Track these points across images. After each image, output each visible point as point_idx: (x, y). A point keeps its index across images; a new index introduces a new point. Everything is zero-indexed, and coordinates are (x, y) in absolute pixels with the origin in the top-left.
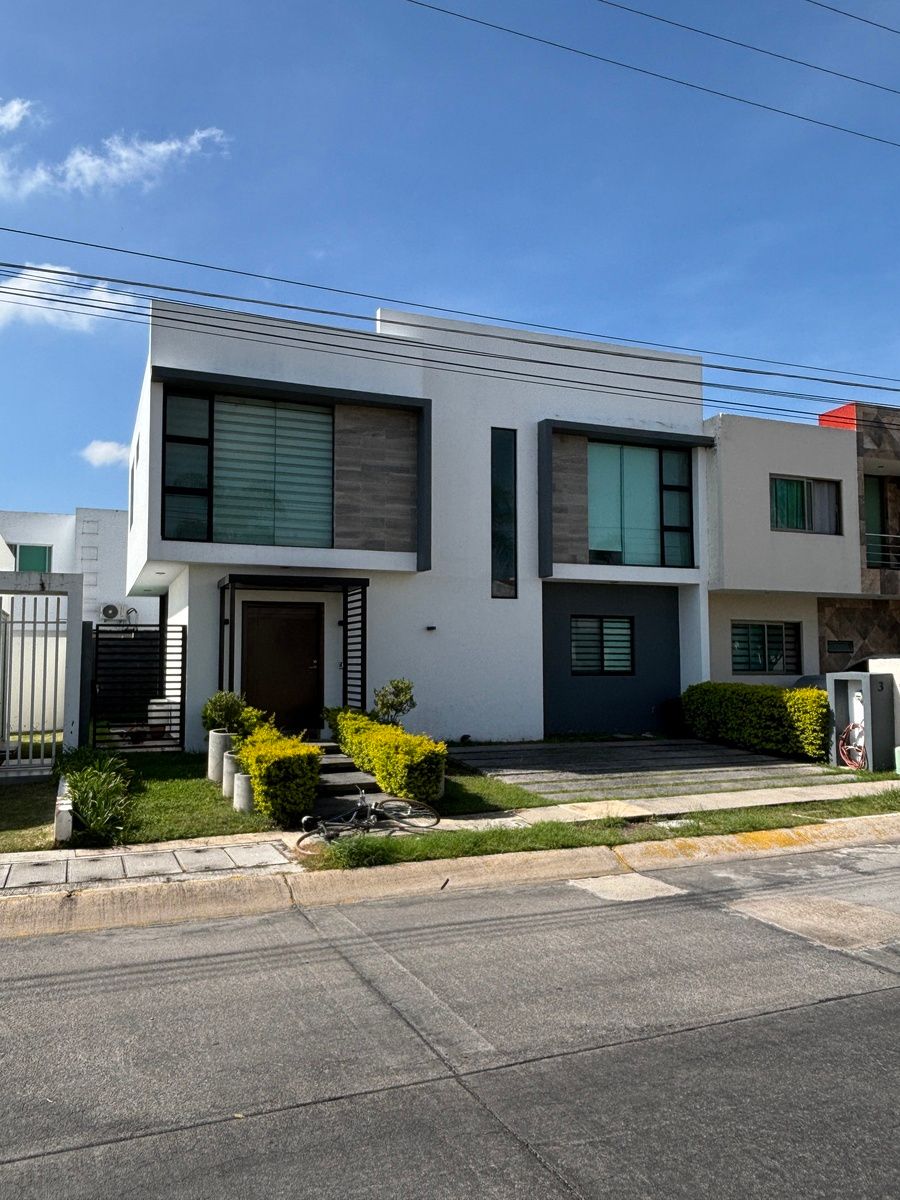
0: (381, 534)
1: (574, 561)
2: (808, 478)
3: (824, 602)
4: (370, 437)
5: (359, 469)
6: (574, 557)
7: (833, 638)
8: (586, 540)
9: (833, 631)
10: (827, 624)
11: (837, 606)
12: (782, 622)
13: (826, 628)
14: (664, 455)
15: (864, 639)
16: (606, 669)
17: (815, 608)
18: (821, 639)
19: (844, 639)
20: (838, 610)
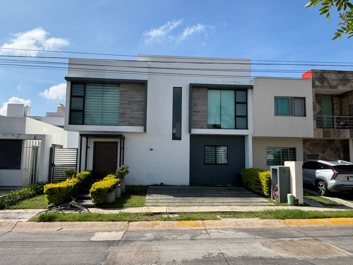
0: (133, 121)
1: (202, 128)
2: (290, 97)
3: (305, 141)
4: (131, 92)
5: (127, 102)
6: (202, 126)
7: (309, 153)
8: (207, 121)
9: (310, 151)
10: (307, 148)
11: (311, 142)
12: (288, 148)
13: (306, 149)
14: (236, 92)
15: (324, 154)
16: (217, 163)
17: (302, 143)
18: (304, 154)
19: (314, 154)
20: (311, 143)
